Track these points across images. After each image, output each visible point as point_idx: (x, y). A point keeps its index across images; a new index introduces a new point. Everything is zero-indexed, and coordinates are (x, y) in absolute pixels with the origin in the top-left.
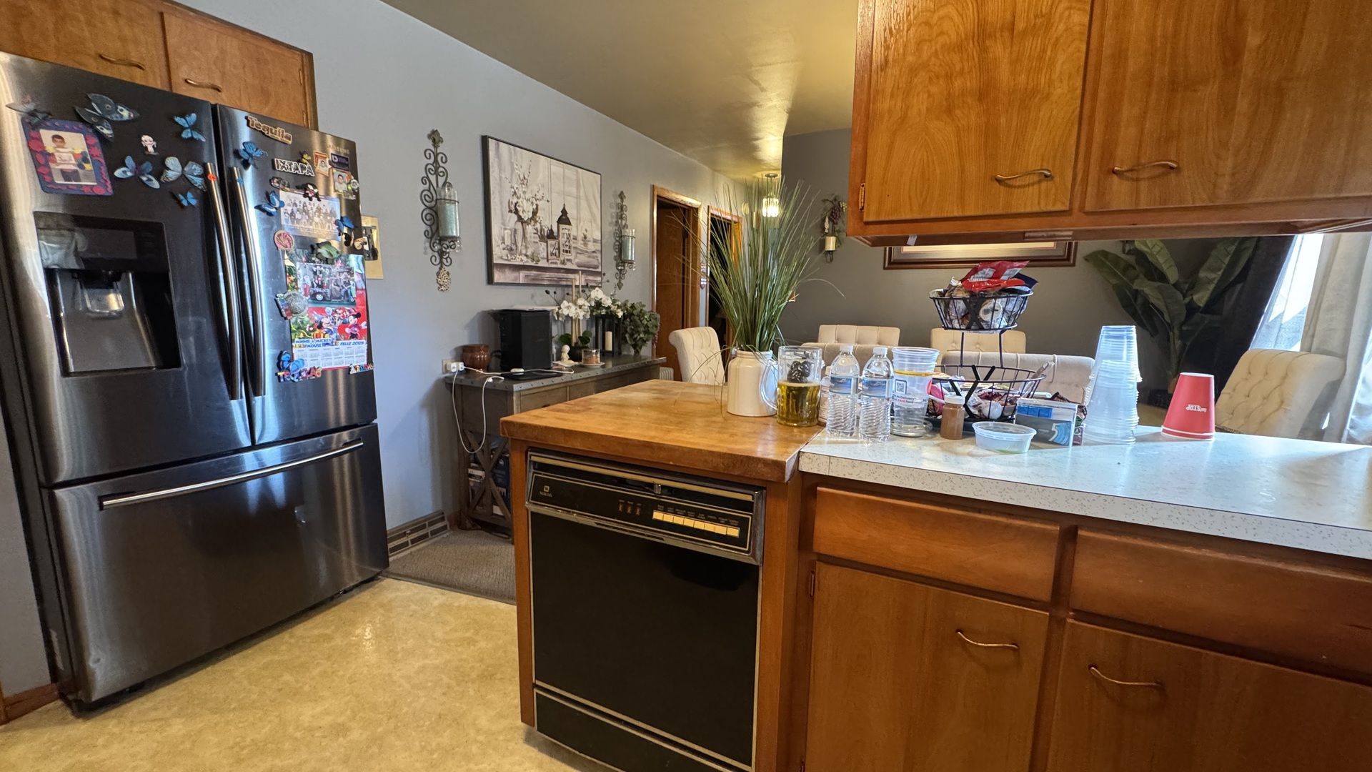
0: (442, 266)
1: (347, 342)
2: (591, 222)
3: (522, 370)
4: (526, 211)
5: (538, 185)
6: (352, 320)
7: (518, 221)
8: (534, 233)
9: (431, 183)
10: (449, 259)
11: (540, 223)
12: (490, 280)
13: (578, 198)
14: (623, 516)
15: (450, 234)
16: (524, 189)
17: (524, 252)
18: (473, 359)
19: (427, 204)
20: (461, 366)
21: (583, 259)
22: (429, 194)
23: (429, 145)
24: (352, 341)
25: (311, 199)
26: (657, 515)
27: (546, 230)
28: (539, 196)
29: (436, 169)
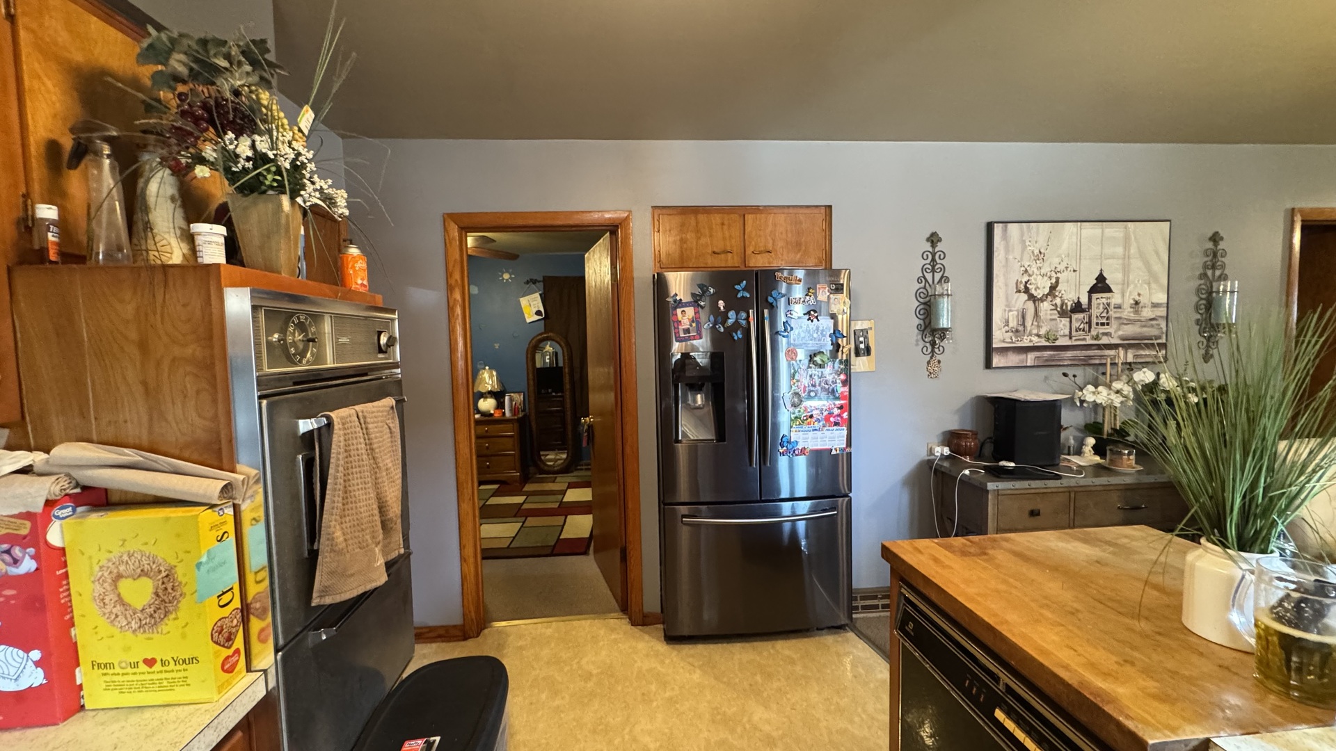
0: (933, 355)
1: (831, 428)
2: (1149, 284)
3: (1013, 464)
4: (1041, 286)
5: (1059, 256)
6: (836, 411)
7: (1029, 299)
8: (1051, 310)
9: (926, 280)
10: (941, 348)
11: (1061, 297)
12: (988, 364)
13: (1126, 257)
14: (967, 693)
15: (941, 326)
16: (1038, 265)
17: (1035, 331)
18: (959, 445)
19: (922, 300)
20: (946, 451)
21: (1130, 330)
22: (924, 291)
23: (928, 247)
24: (835, 428)
25: (812, 321)
26: (999, 715)
27: (1069, 304)
28: (1061, 268)
29: (933, 267)
